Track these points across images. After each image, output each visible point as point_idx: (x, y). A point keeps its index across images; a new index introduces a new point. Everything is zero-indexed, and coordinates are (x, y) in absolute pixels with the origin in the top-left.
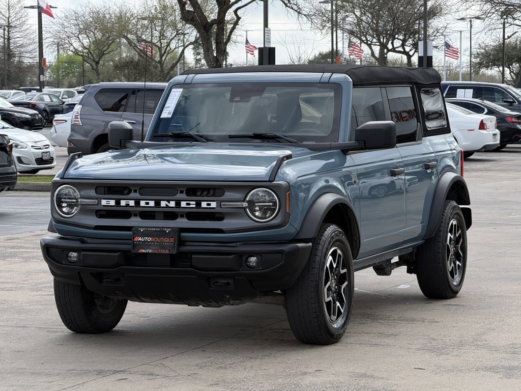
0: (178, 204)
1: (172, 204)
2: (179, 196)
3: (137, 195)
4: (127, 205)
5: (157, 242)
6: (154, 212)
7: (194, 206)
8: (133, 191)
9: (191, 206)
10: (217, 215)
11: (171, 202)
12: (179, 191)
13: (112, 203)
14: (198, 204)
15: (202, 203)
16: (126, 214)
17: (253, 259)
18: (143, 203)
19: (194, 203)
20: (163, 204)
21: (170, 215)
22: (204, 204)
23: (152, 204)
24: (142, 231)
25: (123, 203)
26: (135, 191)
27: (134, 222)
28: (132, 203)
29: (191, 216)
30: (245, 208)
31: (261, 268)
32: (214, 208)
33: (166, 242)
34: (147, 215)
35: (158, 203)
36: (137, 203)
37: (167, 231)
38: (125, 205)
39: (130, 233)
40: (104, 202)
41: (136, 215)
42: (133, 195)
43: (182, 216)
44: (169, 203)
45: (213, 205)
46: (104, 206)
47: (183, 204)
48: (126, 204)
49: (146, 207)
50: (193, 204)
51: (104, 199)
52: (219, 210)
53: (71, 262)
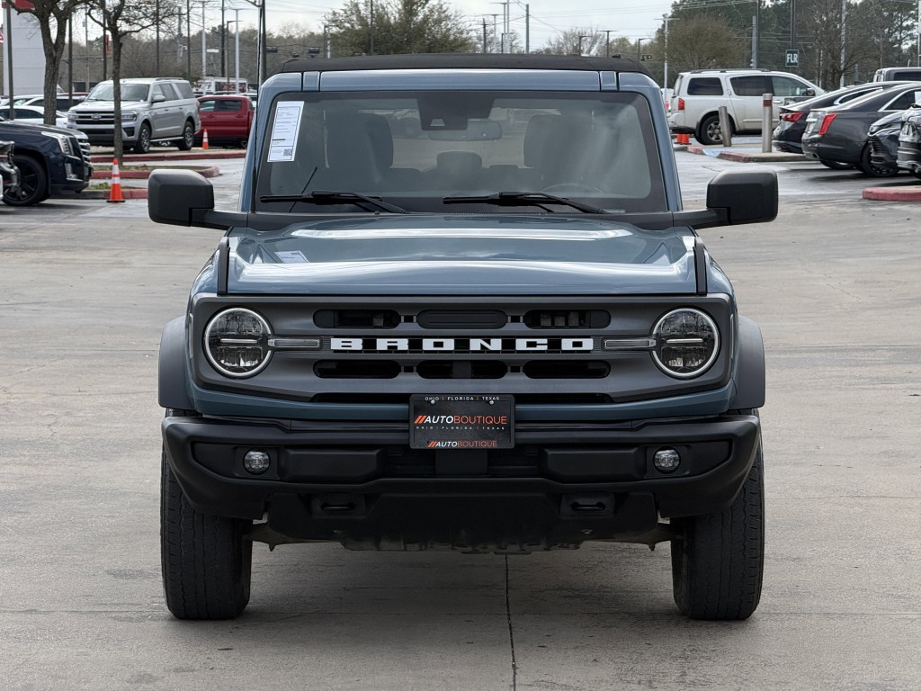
0: (509, 344)
1: (496, 344)
2: (511, 328)
3: (414, 328)
4: (392, 349)
5: (468, 425)
6: (451, 362)
7: (545, 348)
8: (403, 318)
9: (539, 348)
10: (591, 367)
11: (492, 340)
12: (509, 318)
13: (357, 344)
14: (554, 344)
15: (564, 341)
16: (388, 368)
17: (665, 454)
18: (428, 344)
19: (545, 341)
20: (475, 344)
21: (489, 368)
22: (567, 344)
23: (449, 345)
24: (433, 402)
25: (382, 344)
26: (409, 319)
27: (407, 383)
28: (403, 344)
29: (536, 368)
30: (650, 350)
31: (687, 473)
32: (588, 351)
33: (488, 425)
34: (435, 368)
35: (462, 344)
36: (415, 344)
37: (492, 402)
38: (386, 349)
39: (402, 407)
40: (336, 344)
41: (409, 370)
42: (403, 327)
43: (515, 370)
44: (489, 342)
45: (588, 344)
46: (336, 351)
47: (521, 344)
48: (389, 347)
49: (436, 352)
50: (542, 345)
51: (336, 337)
52: (600, 355)
53: (253, 473)
